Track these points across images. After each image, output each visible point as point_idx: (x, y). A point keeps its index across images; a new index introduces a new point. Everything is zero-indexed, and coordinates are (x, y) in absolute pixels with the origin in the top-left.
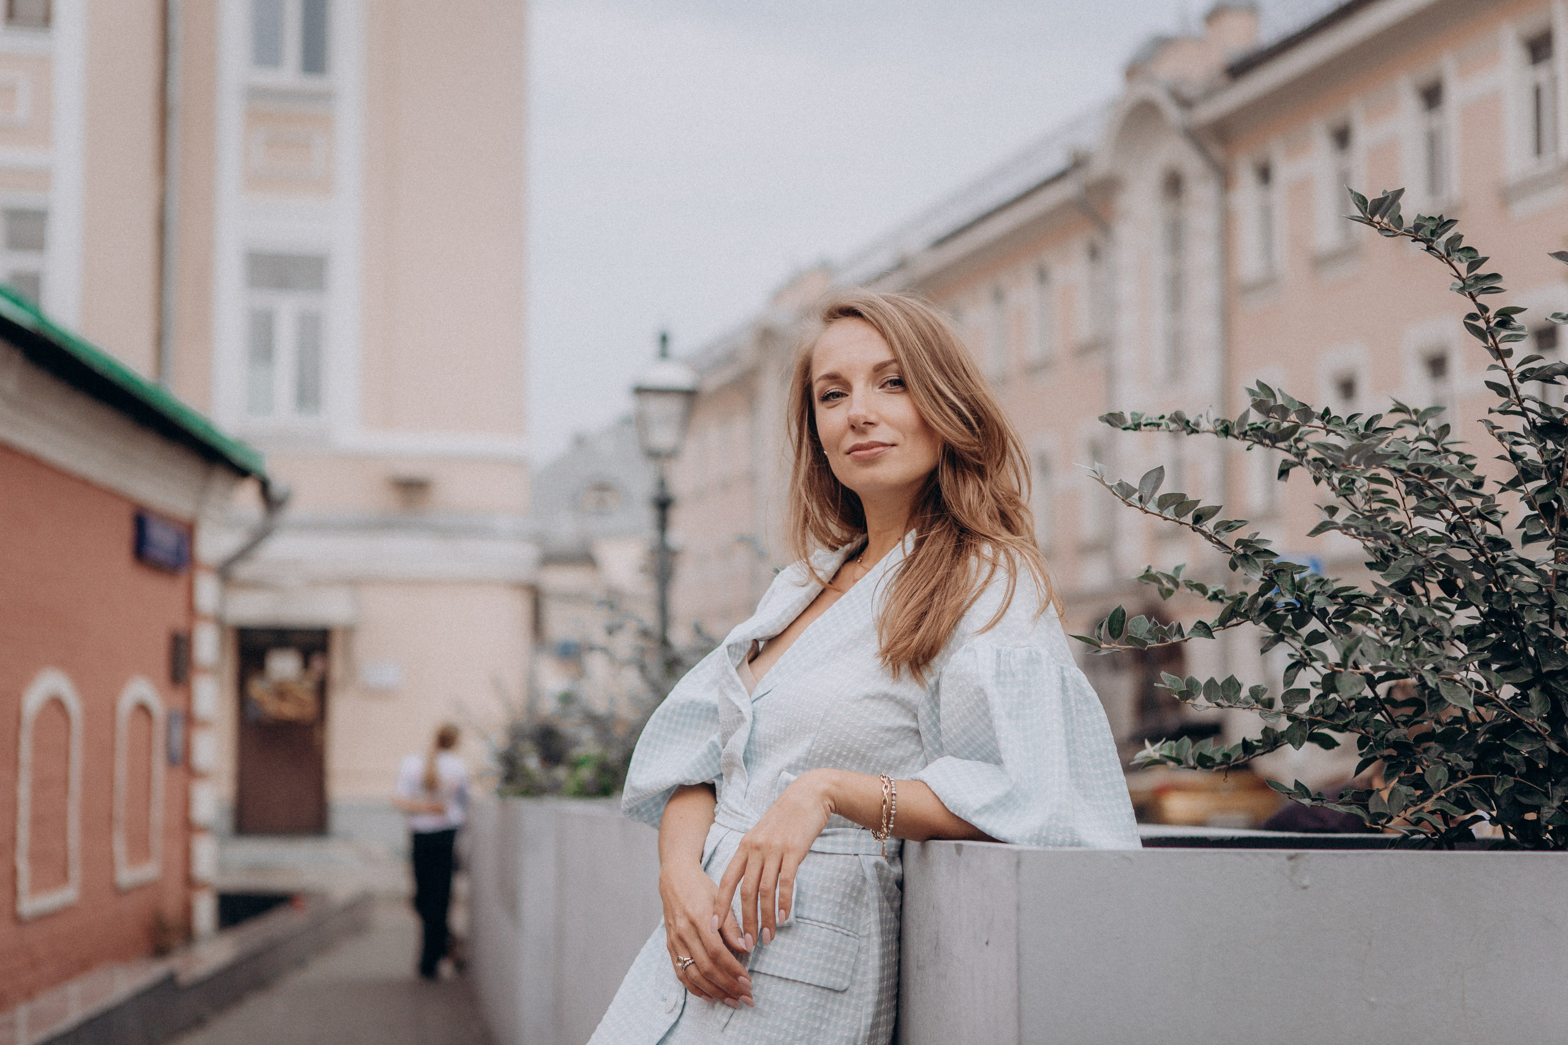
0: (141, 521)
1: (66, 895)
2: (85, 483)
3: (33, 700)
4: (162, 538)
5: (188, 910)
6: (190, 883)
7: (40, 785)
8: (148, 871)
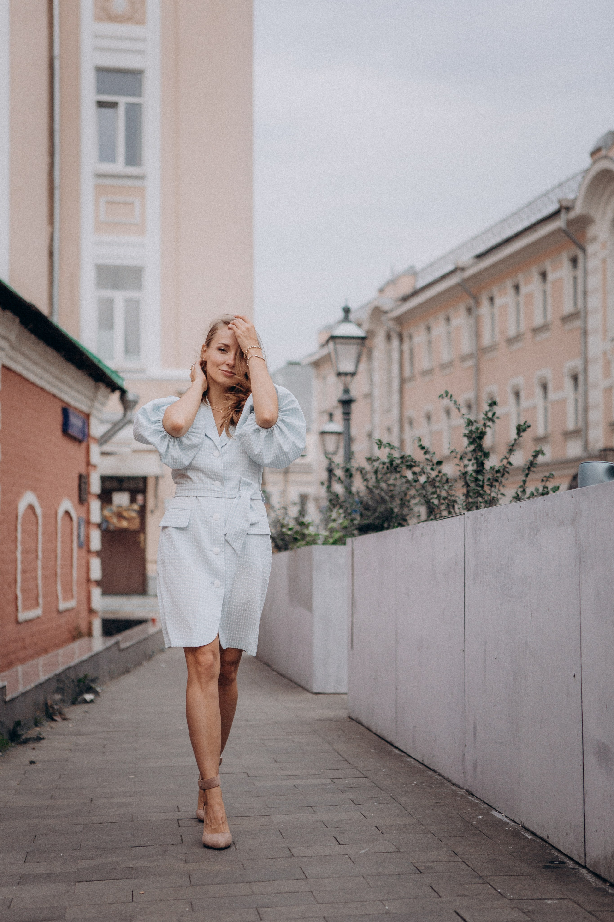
0: (66, 412)
1: (37, 612)
2: (42, 389)
3: (22, 506)
4: (75, 421)
5: (90, 625)
6: (91, 611)
7: (25, 552)
8: (72, 604)
